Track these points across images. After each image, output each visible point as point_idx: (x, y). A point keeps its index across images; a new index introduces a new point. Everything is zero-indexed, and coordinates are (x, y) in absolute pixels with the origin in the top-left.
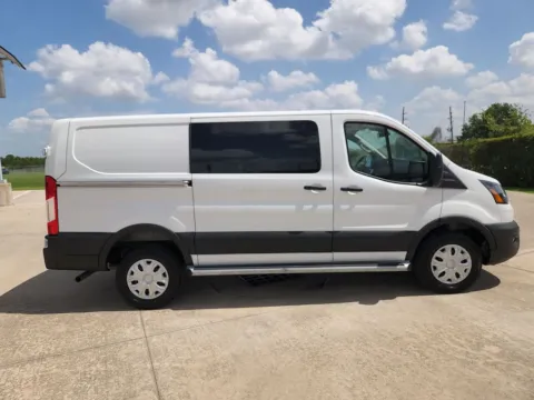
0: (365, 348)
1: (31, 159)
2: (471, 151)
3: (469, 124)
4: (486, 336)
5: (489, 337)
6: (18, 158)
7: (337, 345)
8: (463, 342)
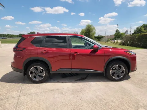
0: (95, 106)
1: (14, 35)
2: (137, 37)
3: (136, 29)
4: (140, 104)
5: (142, 104)
6: (10, 35)
7: (85, 104)
8: (131, 106)
